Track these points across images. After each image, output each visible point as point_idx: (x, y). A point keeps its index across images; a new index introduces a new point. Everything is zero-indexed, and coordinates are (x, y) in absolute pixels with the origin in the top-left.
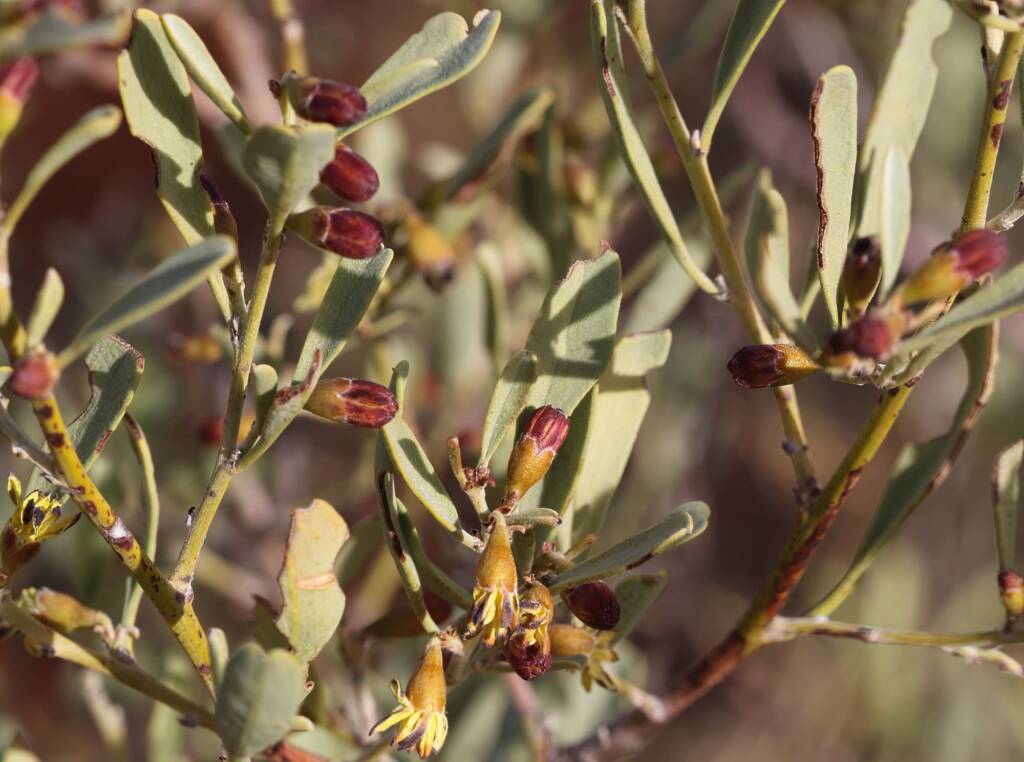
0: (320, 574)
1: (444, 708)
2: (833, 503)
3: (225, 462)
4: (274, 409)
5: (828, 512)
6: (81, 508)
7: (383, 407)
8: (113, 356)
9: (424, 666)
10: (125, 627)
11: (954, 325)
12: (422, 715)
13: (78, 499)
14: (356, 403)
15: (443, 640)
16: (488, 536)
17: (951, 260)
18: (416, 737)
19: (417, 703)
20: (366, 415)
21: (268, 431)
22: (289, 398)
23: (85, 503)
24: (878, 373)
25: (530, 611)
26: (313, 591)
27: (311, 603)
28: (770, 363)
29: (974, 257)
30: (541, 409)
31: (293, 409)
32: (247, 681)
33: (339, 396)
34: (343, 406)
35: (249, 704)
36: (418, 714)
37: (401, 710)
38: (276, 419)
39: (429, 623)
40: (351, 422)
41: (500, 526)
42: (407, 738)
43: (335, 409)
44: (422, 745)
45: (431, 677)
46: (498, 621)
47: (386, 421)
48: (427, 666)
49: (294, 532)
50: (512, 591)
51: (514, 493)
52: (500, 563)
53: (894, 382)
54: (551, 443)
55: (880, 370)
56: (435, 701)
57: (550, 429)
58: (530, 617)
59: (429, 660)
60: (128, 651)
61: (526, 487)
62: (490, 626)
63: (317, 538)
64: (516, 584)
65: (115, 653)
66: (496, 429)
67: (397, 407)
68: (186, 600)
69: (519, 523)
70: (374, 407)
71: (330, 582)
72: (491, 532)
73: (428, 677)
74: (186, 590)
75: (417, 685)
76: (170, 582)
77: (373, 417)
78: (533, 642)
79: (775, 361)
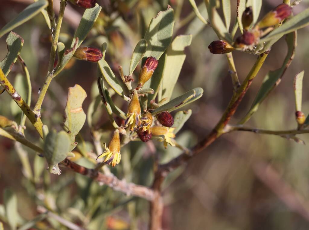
0: (77, 108)
1: (120, 151)
2: (243, 90)
3: (50, 74)
4: (64, 56)
5: (242, 93)
6: (4, 87)
7: (98, 55)
8: (14, 39)
9: (113, 138)
10: (21, 126)
11: (276, 34)
12: (113, 153)
13: (3, 85)
14: (90, 54)
15: (120, 130)
16: (132, 97)
17: (274, 14)
18: (111, 160)
19: (111, 150)
20: (93, 58)
21: (62, 63)
22: (68, 53)
23: (5, 86)
24: (254, 50)
25: (145, 120)
26: (75, 113)
27: (75, 117)
28: (222, 46)
29: (281, 13)
30: (149, 58)
31: (70, 56)
32: (53, 141)
33: (84, 52)
34: (85, 55)
35: (54, 148)
36: (111, 153)
37: (106, 152)
38: (64, 60)
39: (115, 125)
40: (88, 60)
41: (135, 94)
42: (108, 161)
43: (83, 56)
44: (113, 163)
45: (116, 141)
46: (134, 123)
47: (99, 60)
48: (114, 138)
49: (69, 95)
50: (139, 114)
51: (140, 84)
52: (135, 105)
53: (259, 53)
54: (152, 68)
55: (255, 49)
56: (117, 149)
57: (152, 64)
58: (145, 122)
59: (115, 136)
60: (22, 133)
61: (144, 82)
62: (132, 125)
63: (76, 97)
64: (140, 112)
65: (18, 134)
66: (134, 63)
67: (102, 56)
68: (38, 117)
69: (142, 93)
70: (95, 55)
71: (81, 111)
72: (133, 96)
73: (115, 142)
74: (38, 114)
75: (111, 144)
76: (33, 111)
77: (94, 58)
78: (145, 130)
79: (223, 46)
